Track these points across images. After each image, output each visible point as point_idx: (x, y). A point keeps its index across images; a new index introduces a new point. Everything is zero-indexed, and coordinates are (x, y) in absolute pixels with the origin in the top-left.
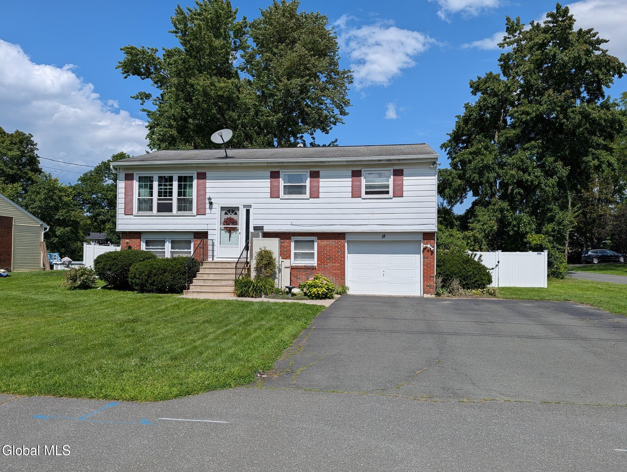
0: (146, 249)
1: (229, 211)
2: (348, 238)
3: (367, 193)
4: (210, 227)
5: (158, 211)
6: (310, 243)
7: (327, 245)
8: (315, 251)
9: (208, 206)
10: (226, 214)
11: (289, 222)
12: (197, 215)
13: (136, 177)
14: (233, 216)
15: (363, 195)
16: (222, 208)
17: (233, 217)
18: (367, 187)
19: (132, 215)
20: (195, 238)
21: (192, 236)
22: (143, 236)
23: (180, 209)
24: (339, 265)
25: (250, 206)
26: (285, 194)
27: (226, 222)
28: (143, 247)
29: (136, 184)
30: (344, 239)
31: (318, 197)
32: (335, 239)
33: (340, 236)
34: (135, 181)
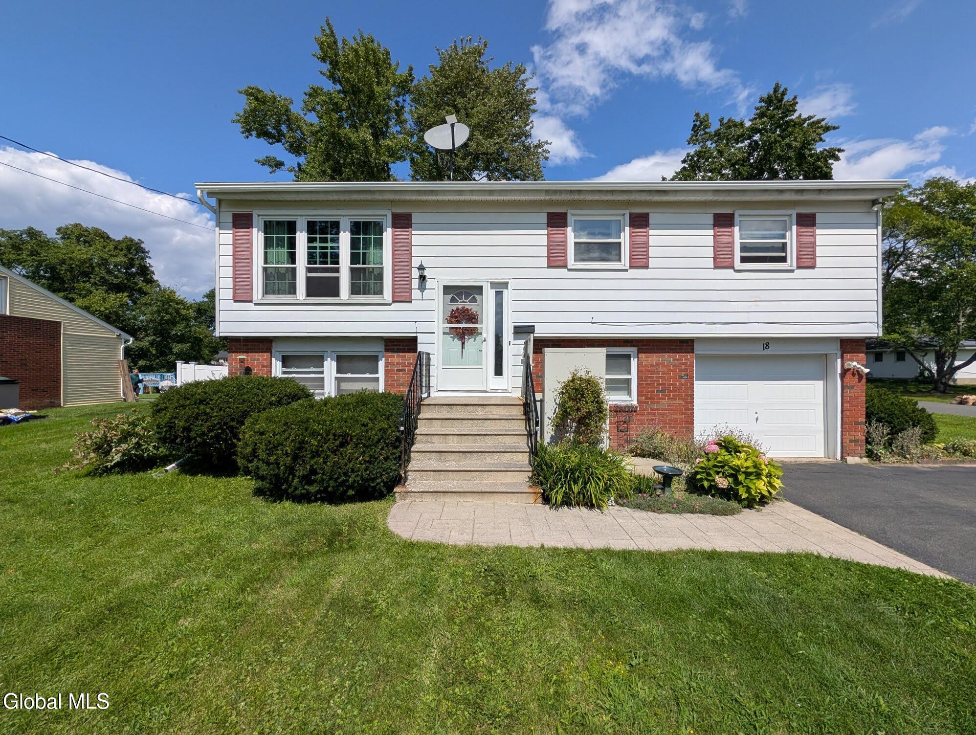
0: (284, 373)
1: (459, 295)
2: (698, 349)
3: (744, 260)
4: (421, 327)
5: (309, 294)
6: (624, 360)
7: (658, 364)
8: (634, 377)
9: (415, 283)
10: (453, 300)
11: (587, 317)
12: (394, 302)
13: (258, 222)
14: (468, 305)
15: (738, 264)
16: (447, 289)
17: (469, 308)
18: (744, 248)
19: (251, 301)
20: (387, 350)
21: (381, 347)
22: (275, 347)
23: (355, 290)
24: (682, 402)
25: (505, 285)
26: (576, 259)
27: (456, 317)
28: (277, 370)
29: (258, 237)
30: (692, 351)
31: (647, 267)
32: (675, 351)
33: (684, 345)
34: (255, 230)
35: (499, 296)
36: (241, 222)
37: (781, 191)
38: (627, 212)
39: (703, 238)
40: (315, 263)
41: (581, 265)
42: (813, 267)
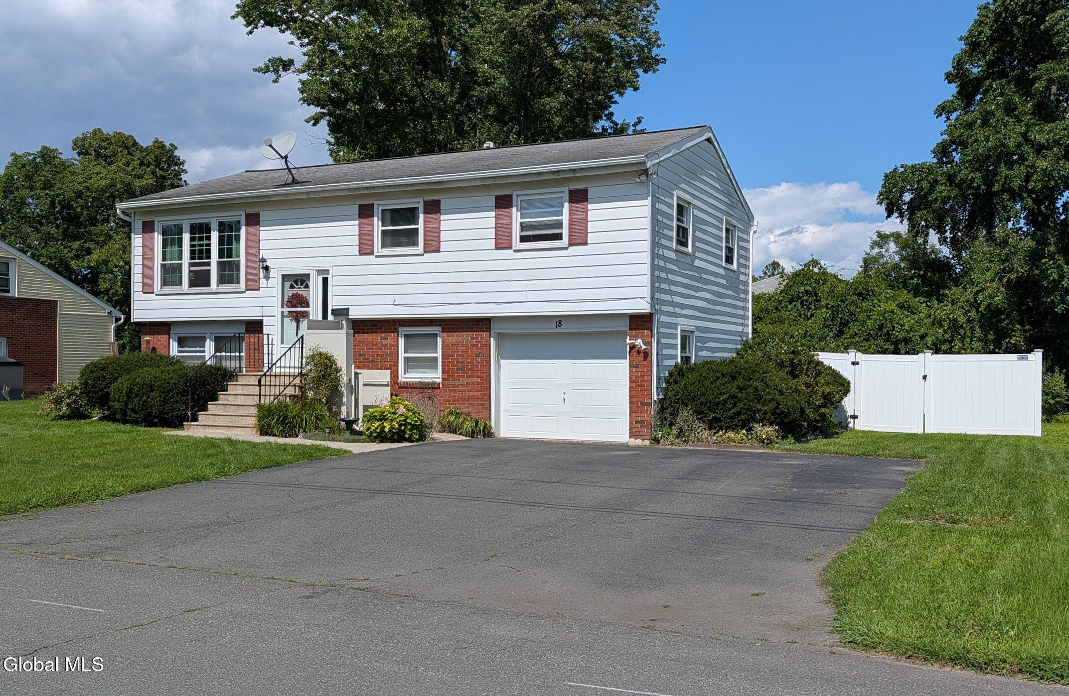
0: (180, 352)
1: (296, 282)
3: (523, 239)
4: (266, 311)
5: (190, 285)
6: (431, 340)
7: (458, 343)
8: (439, 354)
9: (262, 273)
11: (390, 300)
12: (247, 290)
13: (158, 226)
15: (516, 243)
17: (302, 293)
18: (523, 227)
19: (153, 293)
20: (247, 332)
21: (245, 329)
22: (173, 331)
23: (222, 280)
24: (480, 380)
25: (329, 272)
26: (382, 246)
27: (291, 302)
28: (174, 349)
29: (158, 239)
30: (488, 329)
31: (439, 251)
32: (471, 330)
33: (482, 324)
34: (156, 234)
35: (325, 281)
36: (148, 228)
37: (539, 174)
38: (421, 200)
39: (487, 220)
40: (195, 259)
41: (387, 251)
42: (586, 244)
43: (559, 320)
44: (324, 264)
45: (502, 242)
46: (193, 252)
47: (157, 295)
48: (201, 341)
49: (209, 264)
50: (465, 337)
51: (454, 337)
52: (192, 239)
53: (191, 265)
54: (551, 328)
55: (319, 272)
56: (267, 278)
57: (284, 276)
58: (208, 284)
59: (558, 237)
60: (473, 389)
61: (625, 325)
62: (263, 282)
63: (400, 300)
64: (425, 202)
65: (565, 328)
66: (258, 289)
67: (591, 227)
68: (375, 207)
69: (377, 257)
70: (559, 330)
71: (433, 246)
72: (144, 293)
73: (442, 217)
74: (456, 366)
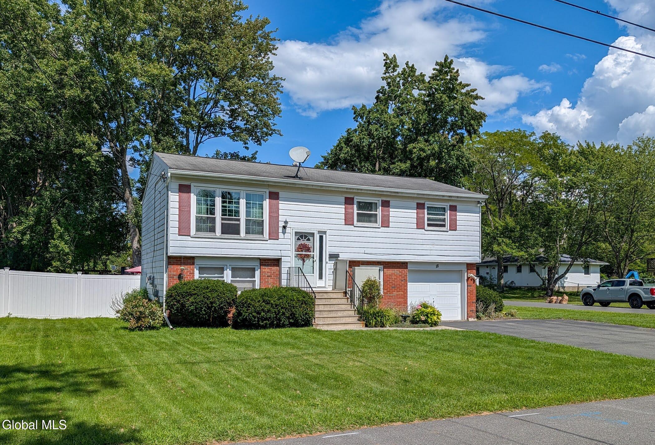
0: (200, 277)
1: (302, 237)
3: (429, 225)
4: (284, 253)
5: (222, 233)
7: (392, 274)
8: (381, 280)
9: (281, 230)
10: (298, 239)
11: (362, 250)
12: (270, 239)
13: (195, 190)
15: (426, 227)
17: (306, 243)
18: (429, 219)
19: (189, 236)
20: (261, 265)
21: (258, 263)
22: (196, 263)
23: (248, 231)
24: (402, 293)
25: (325, 233)
26: (358, 221)
27: (301, 248)
28: (197, 275)
29: (193, 198)
30: (407, 268)
31: (388, 227)
32: (399, 268)
33: (403, 265)
34: (192, 194)
35: (321, 238)
36: (184, 189)
37: (443, 196)
38: (380, 199)
39: (412, 214)
40: (226, 215)
41: (360, 224)
42: (456, 230)
43: (437, 264)
44: (323, 228)
45: (420, 225)
46: (223, 211)
47: (191, 237)
48: (221, 270)
49: (239, 220)
50: (396, 271)
51: (390, 271)
52: (223, 202)
53: (222, 219)
54: (434, 268)
55: (319, 232)
56: (284, 233)
57: (296, 233)
58: (238, 233)
59: (444, 226)
60: (399, 298)
61: (464, 268)
62: (281, 235)
63: (367, 251)
64: (382, 201)
65: (440, 268)
66: (278, 240)
67: (458, 223)
68: (355, 199)
69: (355, 227)
70: (437, 269)
71: (386, 223)
72: (179, 235)
73: (391, 210)
74: (391, 286)
